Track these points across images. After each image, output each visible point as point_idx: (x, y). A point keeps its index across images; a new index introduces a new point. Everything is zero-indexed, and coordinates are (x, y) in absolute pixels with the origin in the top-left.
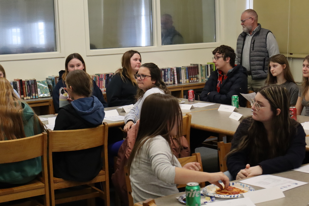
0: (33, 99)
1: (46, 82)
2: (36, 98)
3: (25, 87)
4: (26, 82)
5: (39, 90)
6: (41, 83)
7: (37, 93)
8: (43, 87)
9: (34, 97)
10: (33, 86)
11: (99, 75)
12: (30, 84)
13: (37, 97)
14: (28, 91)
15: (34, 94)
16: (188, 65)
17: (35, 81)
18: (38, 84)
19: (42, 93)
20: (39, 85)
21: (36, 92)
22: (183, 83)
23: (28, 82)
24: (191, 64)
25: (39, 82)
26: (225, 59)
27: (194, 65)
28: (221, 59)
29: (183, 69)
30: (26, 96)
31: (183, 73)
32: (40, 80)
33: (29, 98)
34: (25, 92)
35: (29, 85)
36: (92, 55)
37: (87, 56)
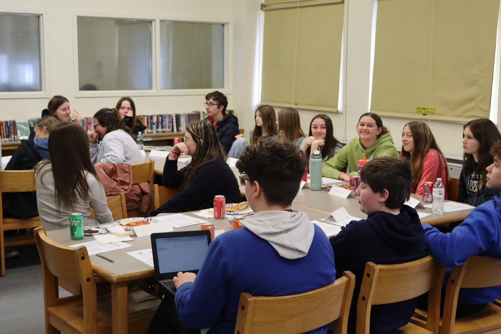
0: (11, 141)
1: (28, 124)
2: (15, 140)
3: (3, 128)
4: (4, 123)
5: (19, 132)
6: (21, 124)
7: (17, 135)
8: (24, 129)
9: (13, 139)
10: (12, 127)
11: (87, 119)
12: (9, 125)
13: (16, 139)
14: (6, 133)
15: (13, 136)
16: (190, 111)
17: (14, 122)
18: (18, 125)
19: (22, 136)
20: (19, 127)
21: (15, 134)
22: (182, 131)
23: (6, 123)
24: (194, 111)
25: (20, 123)
26: (219, 108)
27: (196, 112)
28: (215, 107)
29: (183, 116)
30: (4, 138)
31: (183, 121)
32: (22, 122)
33: (7, 140)
34: (2, 133)
35: (7, 125)
36: (81, 97)
37: (76, 98)
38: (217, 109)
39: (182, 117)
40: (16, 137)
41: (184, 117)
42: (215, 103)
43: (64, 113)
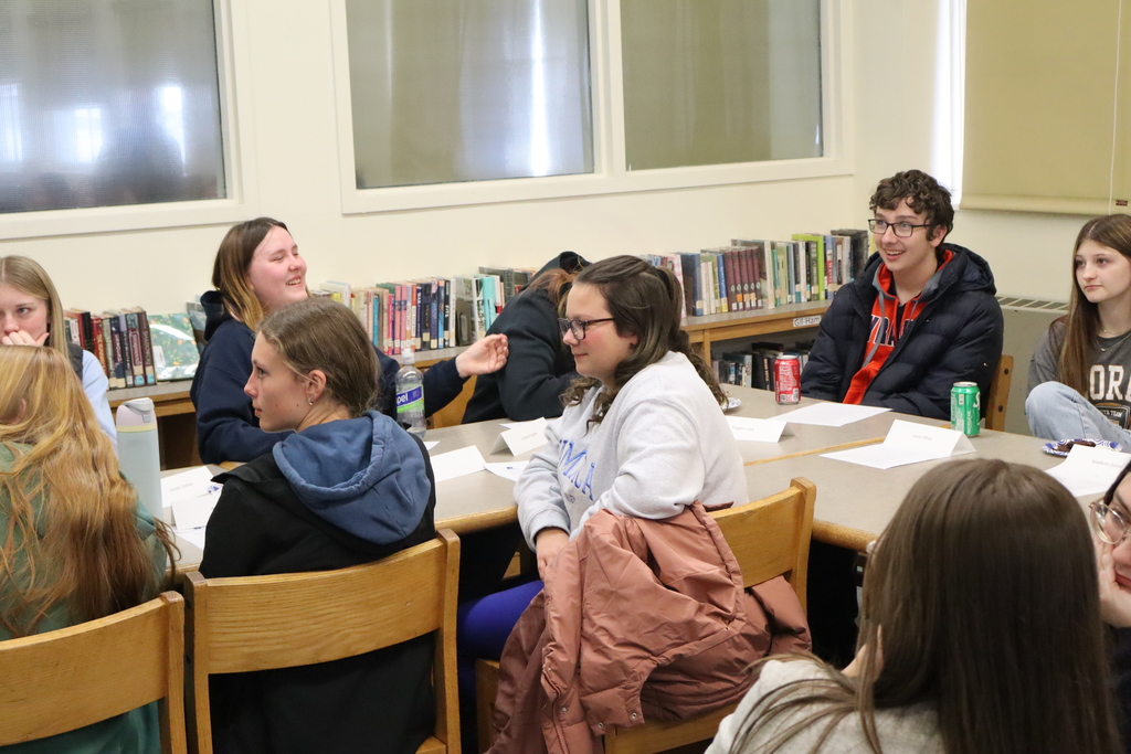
0: (134, 386)
1: (186, 320)
2: (146, 384)
3: (104, 343)
4: (106, 324)
5: (157, 350)
6: (165, 322)
7: (152, 363)
8: (174, 341)
9: (140, 381)
10: (135, 338)
11: (391, 288)
12: (123, 328)
13: (150, 380)
14: (115, 359)
15: (138, 370)
16: (723, 243)
17: (141, 316)
18: (153, 326)
19: (170, 364)
20: (157, 332)
21: (147, 359)
22: (705, 313)
23: (115, 320)
24: (734, 242)
25: (158, 319)
26: (930, 236)
27: (746, 243)
28: (920, 234)
29: (706, 260)
31: (707, 276)
32: (165, 313)
33: (121, 382)
35: (119, 331)
36: (363, 211)
37: (345, 215)
38: (925, 242)
39: (703, 265)
40: (149, 369)
41: (710, 263)
42: (920, 220)
43: (280, 269)
